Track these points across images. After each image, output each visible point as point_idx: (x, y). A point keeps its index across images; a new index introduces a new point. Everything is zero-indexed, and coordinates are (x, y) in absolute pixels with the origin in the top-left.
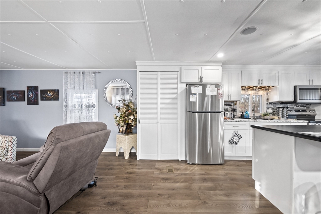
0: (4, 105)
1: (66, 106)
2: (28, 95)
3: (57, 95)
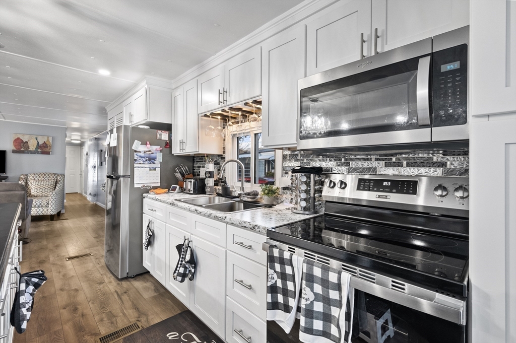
0: (102, 165)
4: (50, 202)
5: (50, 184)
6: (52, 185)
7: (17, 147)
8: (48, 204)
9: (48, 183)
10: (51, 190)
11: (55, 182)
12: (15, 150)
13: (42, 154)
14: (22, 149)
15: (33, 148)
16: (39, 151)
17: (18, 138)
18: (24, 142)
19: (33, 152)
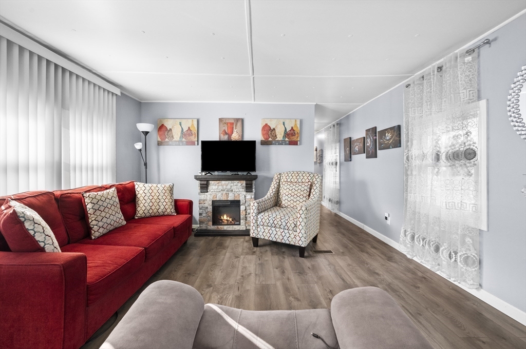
0: (351, 161)
2: (367, 142)
3: (397, 136)
4: (299, 223)
5: (302, 189)
6: (305, 191)
7: (266, 137)
8: (296, 226)
9: (300, 187)
10: (304, 199)
11: (309, 186)
12: (263, 141)
13: (290, 144)
14: (270, 139)
15: (280, 137)
16: (286, 141)
17: (266, 124)
18: (272, 129)
19: (280, 142)
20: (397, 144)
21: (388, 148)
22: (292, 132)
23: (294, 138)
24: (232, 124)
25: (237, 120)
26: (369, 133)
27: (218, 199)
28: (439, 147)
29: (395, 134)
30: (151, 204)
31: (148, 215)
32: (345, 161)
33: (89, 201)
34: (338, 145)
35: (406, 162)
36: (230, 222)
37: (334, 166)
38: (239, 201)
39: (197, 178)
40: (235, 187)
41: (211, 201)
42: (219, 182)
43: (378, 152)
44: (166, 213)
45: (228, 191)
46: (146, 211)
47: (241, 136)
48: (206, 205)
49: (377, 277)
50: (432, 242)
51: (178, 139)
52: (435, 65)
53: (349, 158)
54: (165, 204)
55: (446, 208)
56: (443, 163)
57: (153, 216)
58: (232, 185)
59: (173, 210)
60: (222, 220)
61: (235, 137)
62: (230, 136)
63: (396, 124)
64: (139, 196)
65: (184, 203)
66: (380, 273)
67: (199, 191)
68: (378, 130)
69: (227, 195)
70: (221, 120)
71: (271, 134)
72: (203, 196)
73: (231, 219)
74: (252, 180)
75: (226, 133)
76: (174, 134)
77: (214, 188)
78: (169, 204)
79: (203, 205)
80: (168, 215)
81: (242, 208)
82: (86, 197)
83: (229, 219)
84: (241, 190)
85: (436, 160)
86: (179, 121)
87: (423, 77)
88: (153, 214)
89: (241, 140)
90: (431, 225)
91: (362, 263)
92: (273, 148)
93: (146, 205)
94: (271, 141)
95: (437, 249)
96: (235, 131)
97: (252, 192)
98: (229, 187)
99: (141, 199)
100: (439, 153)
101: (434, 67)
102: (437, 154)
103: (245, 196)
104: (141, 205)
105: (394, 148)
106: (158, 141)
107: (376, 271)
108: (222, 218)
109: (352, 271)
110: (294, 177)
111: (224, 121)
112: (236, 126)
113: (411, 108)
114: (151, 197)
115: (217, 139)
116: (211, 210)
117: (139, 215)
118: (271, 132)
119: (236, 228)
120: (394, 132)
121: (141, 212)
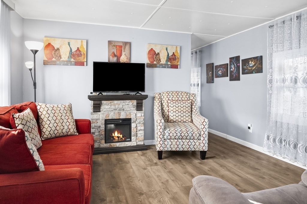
0: (213, 83)
1: (271, 81)
2: (231, 68)
3: (259, 64)
7: (151, 60)
12: (149, 64)
13: (171, 68)
14: (155, 62)
15: (163, 61)
16: (168, 65)
17: (152, 49)
18: (157, 53)
19: (164, 65)
20: (259, 70)
21: (252, 73)
22: (173, 57)
23: (175, 63)
24: (121, 47)
25: (126, 43)
26: (232, 60)
27: (110, 118)
28: (297, 74)
29: (258, 62)
30: (55, 125)
31: (53, 135)
32: (207, 82)
33: (19, 123)
34: (200, 69)
35: (268, 84)
36: (121, 138)
37: (196, 87)
38: (130, 120)
39: (90, 98)
40: (126, 106)
41: (104, 121)
42: (111, 101)
43: (241, 76)
44: (69, 133)
45: (120, 110)
46: (52, 132)
47: (129, 58)
48: (99, 124)
49: (259, 171)
50: (292, 141)
51: (66, 59)
52: (295, 13)
53: (210, 80)
54: (68, 124)
55: (304, 117)
56: (300, 85)
57: (58, 137)
58: (124, 104)
59: (75, 130)
60: (113, 137)
61: (123, 59)
62: (118, 58)
63: (258, 55)
64: (42, 117)
65: (85, 122)
66: (259, 168)
67: (92, 111)
68: (241, 59)
69: (119, 114)
70: (110, 42)
71: (156, 58)
72: (96, 116)
73: (121, 136)
74: (142, 100)
75: (115, 56)
76: (61, 54)
77: (106, 108)
78: (72, 124)
79: (95, 124)
80: (71, 135)
81: (133, 125)
82: (17, 118)
83: (119, 135)
84: (132, 109)
85: (295, 83)
86: (67, 41)
87: (284, 22)
88: (58, 135)
89: (128, 62)
90: (291, 130)
91: (243, 163)
92: (157, 70)
93: (51, 125)
94: (156, 64)
95: (295, 146)
96: (123, 53)
97: (142, 110)
98: (121, 106)
99: (45, 119)
100: (296, 78)
101: (294, 14)
102: (295, 78)
103: (136, 114)
104: (46, 126)
105: (257, 73)
106: (44, 61)
107: (256, 167)
108: (113, 135)
109: (240, 170)
110: (175, 96)
111: (113, 44)
112: (124, 49)
113: (275, 44)
114: (55, 118)
115: (106, 60)
116: (104, 129)
117: (45, 136)
118: (156, 56)
119: (128, 144)
120: (257, 60)
121: (47, 133)
